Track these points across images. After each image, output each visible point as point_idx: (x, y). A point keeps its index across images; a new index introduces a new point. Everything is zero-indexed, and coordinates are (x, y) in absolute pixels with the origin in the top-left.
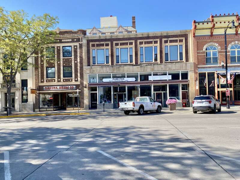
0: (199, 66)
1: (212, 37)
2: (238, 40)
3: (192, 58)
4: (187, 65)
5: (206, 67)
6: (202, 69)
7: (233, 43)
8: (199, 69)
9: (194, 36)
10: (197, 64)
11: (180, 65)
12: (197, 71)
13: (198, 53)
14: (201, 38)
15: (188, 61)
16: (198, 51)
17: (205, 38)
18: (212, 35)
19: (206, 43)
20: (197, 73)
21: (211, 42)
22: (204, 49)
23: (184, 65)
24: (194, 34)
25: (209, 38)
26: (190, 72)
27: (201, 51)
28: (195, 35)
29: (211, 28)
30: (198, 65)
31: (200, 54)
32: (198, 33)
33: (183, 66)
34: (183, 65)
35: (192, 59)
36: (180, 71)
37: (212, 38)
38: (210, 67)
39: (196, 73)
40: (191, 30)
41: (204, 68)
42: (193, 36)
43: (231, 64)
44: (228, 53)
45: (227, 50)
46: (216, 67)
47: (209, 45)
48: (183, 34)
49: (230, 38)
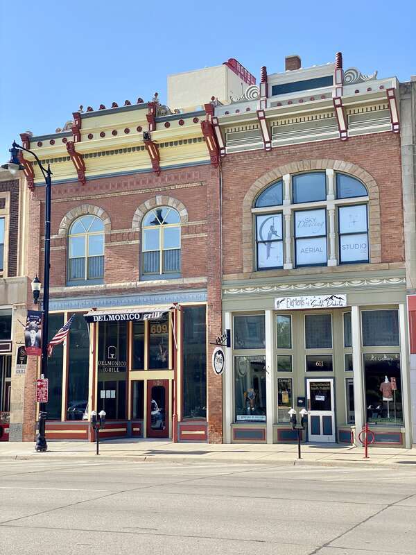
4: (10, 286)
5: (66, 295)
15: (15, 274)
19: (70, 206)
22: (60, 231)
25: (77, 190)
26: (16, 313)
27: (53, 237)
35: (24, 267)
37: (83, 189)
41: (59, 295)
43: (141, 283)
44: (133, 242)
45: (130, 230)
46: (96, 291)
47: (76, 215)
48: (7, 182)
49: (139, 187)
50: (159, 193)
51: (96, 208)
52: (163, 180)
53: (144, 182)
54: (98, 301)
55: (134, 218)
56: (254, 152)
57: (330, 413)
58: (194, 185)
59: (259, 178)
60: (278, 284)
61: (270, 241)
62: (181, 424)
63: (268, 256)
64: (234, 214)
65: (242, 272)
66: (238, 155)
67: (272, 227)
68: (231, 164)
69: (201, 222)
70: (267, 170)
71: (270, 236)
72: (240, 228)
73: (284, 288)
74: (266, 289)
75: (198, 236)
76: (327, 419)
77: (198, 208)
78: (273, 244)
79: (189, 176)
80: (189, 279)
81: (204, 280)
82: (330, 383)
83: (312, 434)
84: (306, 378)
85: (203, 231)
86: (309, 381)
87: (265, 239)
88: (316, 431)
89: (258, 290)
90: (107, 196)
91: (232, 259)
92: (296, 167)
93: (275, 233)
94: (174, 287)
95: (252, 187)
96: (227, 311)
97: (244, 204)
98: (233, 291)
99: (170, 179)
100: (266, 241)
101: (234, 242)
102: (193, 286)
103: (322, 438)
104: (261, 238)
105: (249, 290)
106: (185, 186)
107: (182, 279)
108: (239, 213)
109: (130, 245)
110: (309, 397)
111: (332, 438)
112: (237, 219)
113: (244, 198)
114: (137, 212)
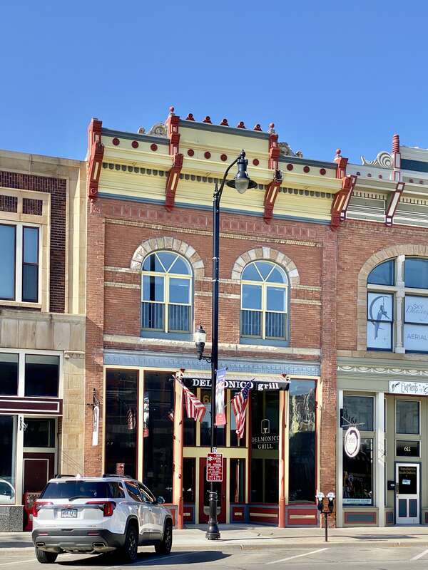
0: (108, 338)
1: (173, 215)
2: (272, 246)
3: (81, 296)
4: (57, 326)
5: (141, 348)
6: (125, 355)
7: (252, 254)
8: (111, 354)
9: (94, 196)
10: (101, 325)
11: (22, 323)
12: (99, 361)
13: (107, 276)
14: (126, 212)
15: (62, 310)
16: (109, 269)
17: (143, 214)
18: (169, 204)
19: (146, 235)
20: (99, 368)
21: (164, 233)
22: (134, 264)
23: (42, 325)
24: (94, 185)
25: (160, 216)
26: (68, 363)
27: (124, 270)
28: (100, 190)
29: (169, 174)
30: (105, 332)
31: (119, 285)
32: (112, 184)
33: (38, 331)
34: (35, 327)
35: (78, 303)
36: (22, 353)
37: (169, 218)
38: (156, 349)
39: (93, 368)
40: (82, 163)
41: (131, 348)
42: (87, 194)
43: (243, 346)
44: (233, 296)
45: (229, 281)
46: (184, 349)
47: (157, 248)
48: (45, 178)
49: (242, 231)
50: (267, 244)
51: (184, 246)
52: (273, 230)
53: (251, 227)
54: (186, 361)
55: (236, 267)
56: (374, 224)
57: (416, 497)
58: (307, 244)
59: (376, 252)
60: (391, 366)
61: (378, 321)
62: (289, 507)
63: (376, 336)
64: (349, 286)
65: (356, 350)
66: (358, 222)
67: (382, 307)
68: (347, 230)
69: (313, 288)
70: (384, 246)
71: (379, 316)
72: (355, 302)
73: (397, 371)
74: (380, 371)
75: (310, 302)
76: (413, 502)
77: (309, 271)
78: (381, 325)
79: (304, 233)
80: (300, 349)
81: (316, 352)
82: (416, 468)
83: (400, 516)
84: (395, 463)
85: (316, 299)
86: (398, 465)
87: (375, 318)
88: (403, 514)
89: (372, 371)
90: (200, 232)
91: (346, 334)
92: (412, 249)
93: (385, 313)
94: (281, 356)
95: (369, 261)
96: (341, 389)
97: (360, 277)
98: (347, 369)
99: (281, 231)
100: (375, 321)
101: (348, 317)
102: (303, 358)
103: (408, 519)
104: (372, 317)
105: (363, 370)
106: (298, 243)
107: (291, 348)
108: (354, 286)
109: (229, 300)
110: (397, 481)
111: (417, 519)
112: (352, 293)
113: (359, 270)
114: (240, 261)
